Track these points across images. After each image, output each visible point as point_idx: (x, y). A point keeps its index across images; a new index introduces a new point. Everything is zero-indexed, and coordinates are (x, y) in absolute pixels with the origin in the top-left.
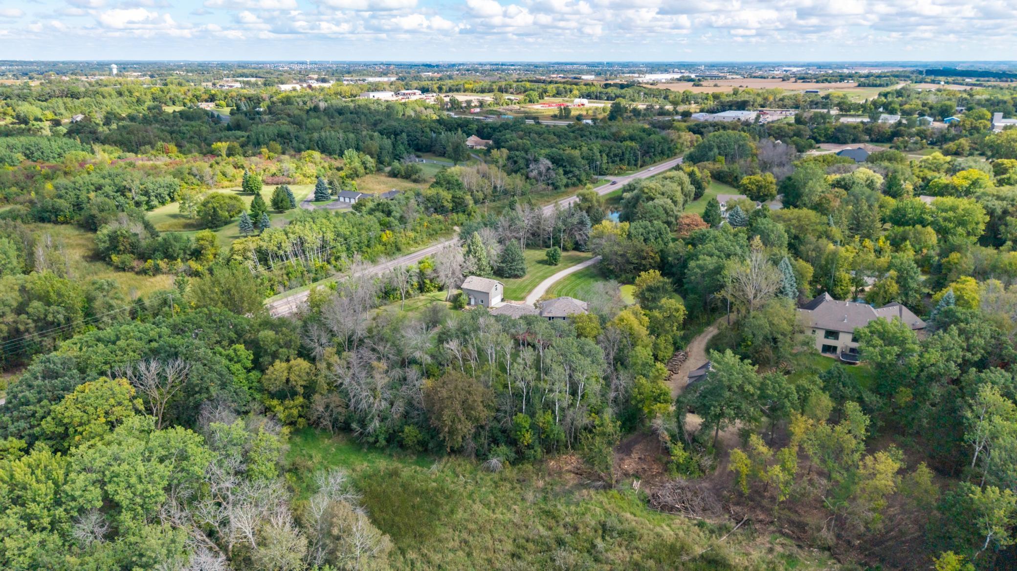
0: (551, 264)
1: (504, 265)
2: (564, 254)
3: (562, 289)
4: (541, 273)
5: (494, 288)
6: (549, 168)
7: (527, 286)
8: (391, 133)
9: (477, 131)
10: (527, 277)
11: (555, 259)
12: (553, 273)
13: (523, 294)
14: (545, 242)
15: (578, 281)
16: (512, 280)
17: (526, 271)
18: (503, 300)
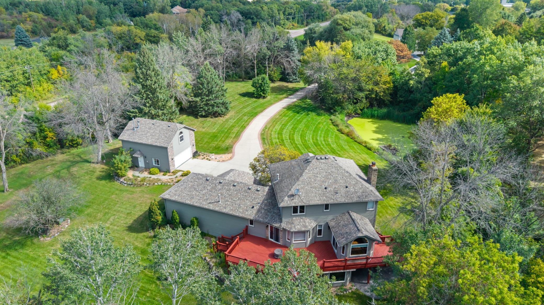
0: (259, 97)
1: (198, 99)
2: (272, 85)
3: (282, 129)
4: (248, 109)
5: (177, 136)
6: (239, 20)
7: (233, 126)
8: (111, 3)
9: (181, 3)
10: (230, 114)
11: (263, 91)
12: (263, 108)
13: (228, 142)
14: (247, 73)
15: (298, 117)
16: (210, 120)
17: (230, 106)
18: (195, 155)
